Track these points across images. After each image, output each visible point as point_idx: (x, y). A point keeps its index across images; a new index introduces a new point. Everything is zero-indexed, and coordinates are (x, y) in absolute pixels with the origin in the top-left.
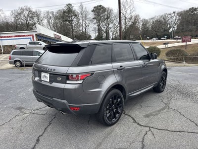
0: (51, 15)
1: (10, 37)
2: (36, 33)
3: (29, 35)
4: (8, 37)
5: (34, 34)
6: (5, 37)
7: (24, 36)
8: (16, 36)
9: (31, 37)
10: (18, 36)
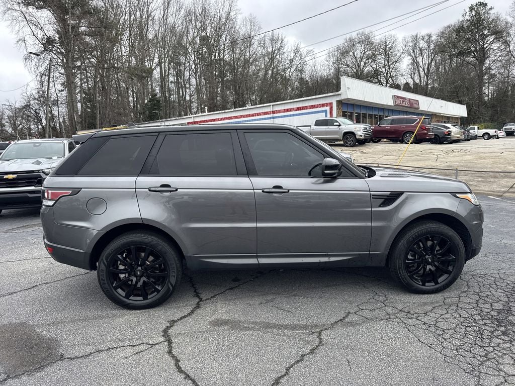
0: (422, 44)
1: (288, 110)
2: (339, 98)
3: (323, 105)
4: (285, 111)
5: (334, 101)
6: (279, 112)
7: (313, 107)
8: (298, 109)
9: (328, 108)
10: (303, 108)
